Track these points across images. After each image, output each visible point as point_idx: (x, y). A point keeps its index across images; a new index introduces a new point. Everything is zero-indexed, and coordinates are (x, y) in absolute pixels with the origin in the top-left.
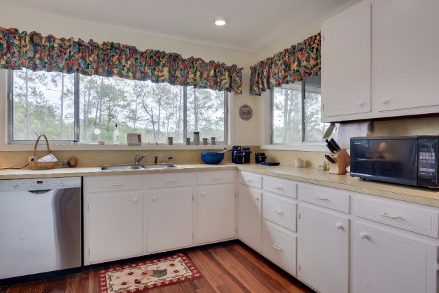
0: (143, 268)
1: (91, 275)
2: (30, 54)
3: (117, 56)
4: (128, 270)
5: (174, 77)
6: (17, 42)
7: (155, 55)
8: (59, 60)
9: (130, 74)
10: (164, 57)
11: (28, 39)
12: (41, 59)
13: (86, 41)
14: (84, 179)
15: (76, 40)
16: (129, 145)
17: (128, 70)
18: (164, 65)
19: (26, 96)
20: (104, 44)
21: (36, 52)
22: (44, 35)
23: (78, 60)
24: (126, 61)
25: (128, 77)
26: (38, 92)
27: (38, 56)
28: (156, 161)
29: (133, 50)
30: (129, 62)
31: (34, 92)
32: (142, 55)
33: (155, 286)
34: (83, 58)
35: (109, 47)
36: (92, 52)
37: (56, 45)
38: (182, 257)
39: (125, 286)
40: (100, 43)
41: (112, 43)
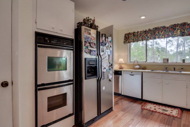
0: (161, 107)
1: (144, 102)
2: (133, 38)
3: (158, 31)
4: (155, 105)
5: (184, 33)
6: (130, 36)
7: (174, 26)
8: (140, 38)
9: (163, 36)
10: (178, 26)
11: (132, 34)
12: (135, 39)
13: (148, 29)
14: (143, 73)
15: (145, 30)
16: (164, 63)
17: (162, 35)
18: (178, 29)
19: (153, 45)
20: (153, 28)
21: (134, 37)
22: (136, 32)
23: (145, 37)
24: (161, 32)
25: (162, 38)
26: (158, 43)
27: (135, 38)
28: (174, 70)
29: (164, 27)
30: (162, 32)
31: (156, 43)
32: (168, 28)
33: (159, 112)
34: (147, 35)
35: (155, 29)
36: (149, 33)
37: (139, 34)
38: (179, 110)
39: (150, 108)
40: (152, 29)
41: (156, 27)
